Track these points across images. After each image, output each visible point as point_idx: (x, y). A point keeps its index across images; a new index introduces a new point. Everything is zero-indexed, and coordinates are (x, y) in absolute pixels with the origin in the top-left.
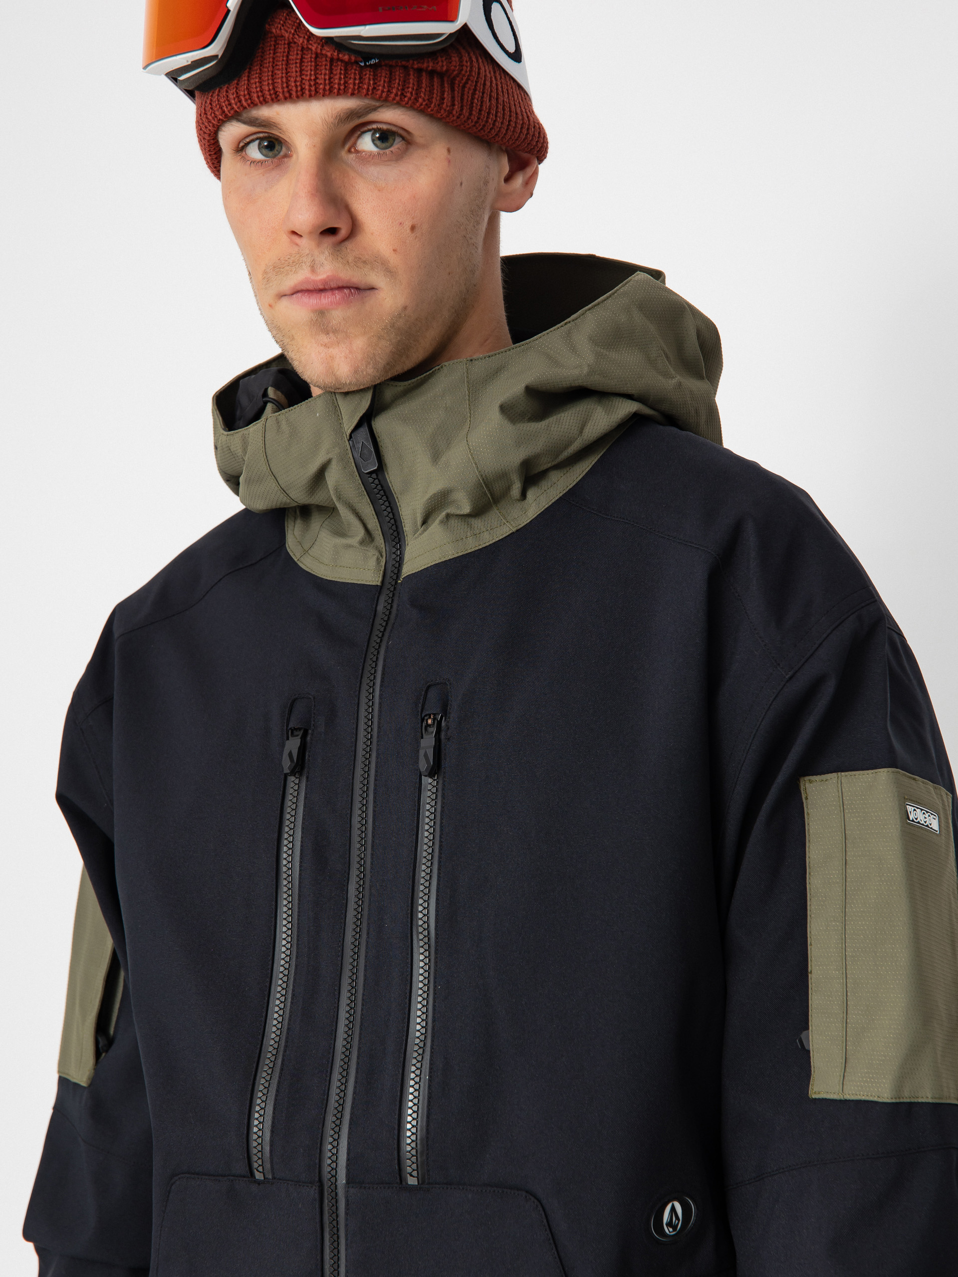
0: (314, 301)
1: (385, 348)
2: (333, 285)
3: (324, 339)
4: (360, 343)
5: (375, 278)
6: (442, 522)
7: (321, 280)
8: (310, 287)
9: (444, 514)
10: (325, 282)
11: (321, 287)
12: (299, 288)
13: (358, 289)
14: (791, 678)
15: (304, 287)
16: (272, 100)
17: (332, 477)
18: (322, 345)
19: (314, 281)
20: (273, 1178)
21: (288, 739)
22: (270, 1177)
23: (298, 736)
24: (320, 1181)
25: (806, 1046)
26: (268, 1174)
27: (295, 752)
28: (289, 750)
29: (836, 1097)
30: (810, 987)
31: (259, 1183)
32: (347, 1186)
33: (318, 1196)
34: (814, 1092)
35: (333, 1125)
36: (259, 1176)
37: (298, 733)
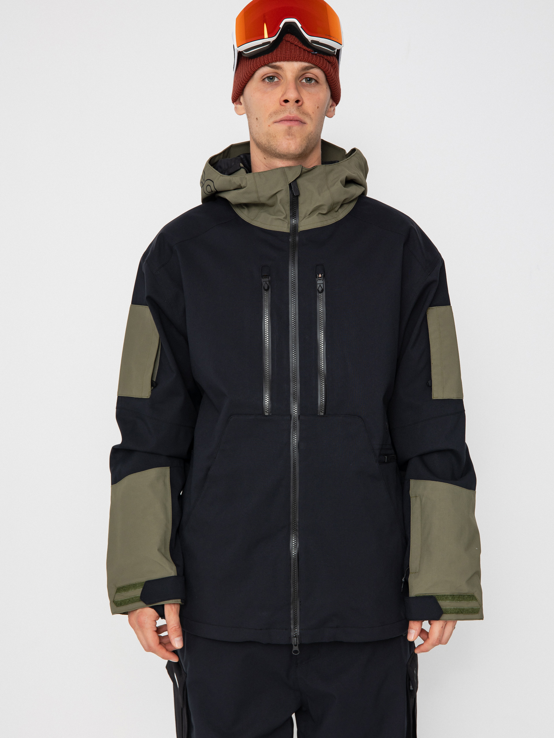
0: (288, 124)
1: (304, 144)
2: (295, 119)
3: (288, 137)
4: (298, 140)
5: (307, 120)
6: (317, 215)
7: (293, 116)
8: (288, 119)
9: (318, 213)
10: (293, 117)
11: (292, 119)
12: (283, 119)
13: (301, 122)
14: (429, 275)
15: (286, 119)
16: (279, 60)
17: (279, 196)
18: (287, 139)
19: (290, 117)
20: (272, 414)
21: (263, 278)
22: (271, 414)
23: (267, 278)
24: (290, 415)
25: (430, 385)
26: (270, 413)
27: (268, 283)
28: (265, 282)
29: (441, 398)
30: (432, 368)
31: (266, 416)
32: (300, 416)
33: (290, 419)
34: (434, 398)
35: (294, 398)
36: (267, 414)
37: (266, 277)
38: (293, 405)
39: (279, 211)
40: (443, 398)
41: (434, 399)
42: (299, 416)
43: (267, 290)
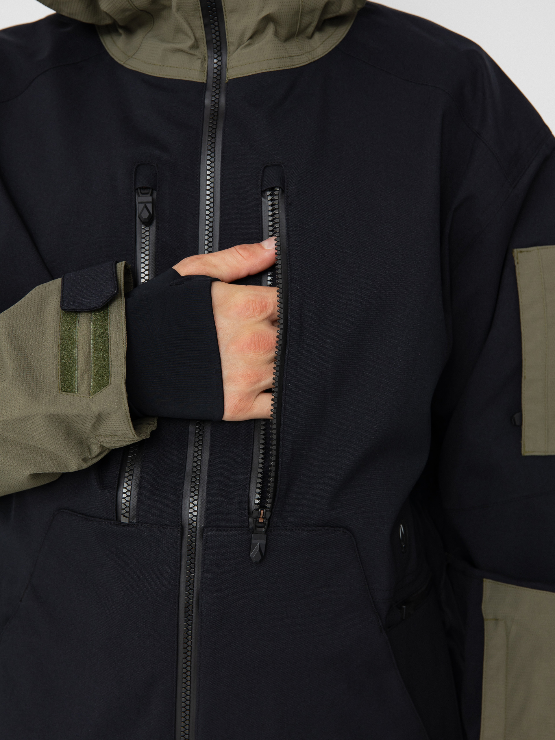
20: (138, 522)
21: (139, 196)
22: (135, 521)
23: (147, 194)
24: (181, 525)
25: (518, 423)
26: (133, 518)
27: (150, 206)
28: (143, 205)
29: (542, 454)
30: (523, 385)
31: (124, 525)
32: (206, 529)
33: (179, 535)
34: (525, 452)
35: (193, 484)
36: (124, 520)
37: (146, 191)
38: (188, 503)
39: (179, 30)
40: (547, 454)
41: (526, 454)
42: (203, 530)
43: (148, 223)
